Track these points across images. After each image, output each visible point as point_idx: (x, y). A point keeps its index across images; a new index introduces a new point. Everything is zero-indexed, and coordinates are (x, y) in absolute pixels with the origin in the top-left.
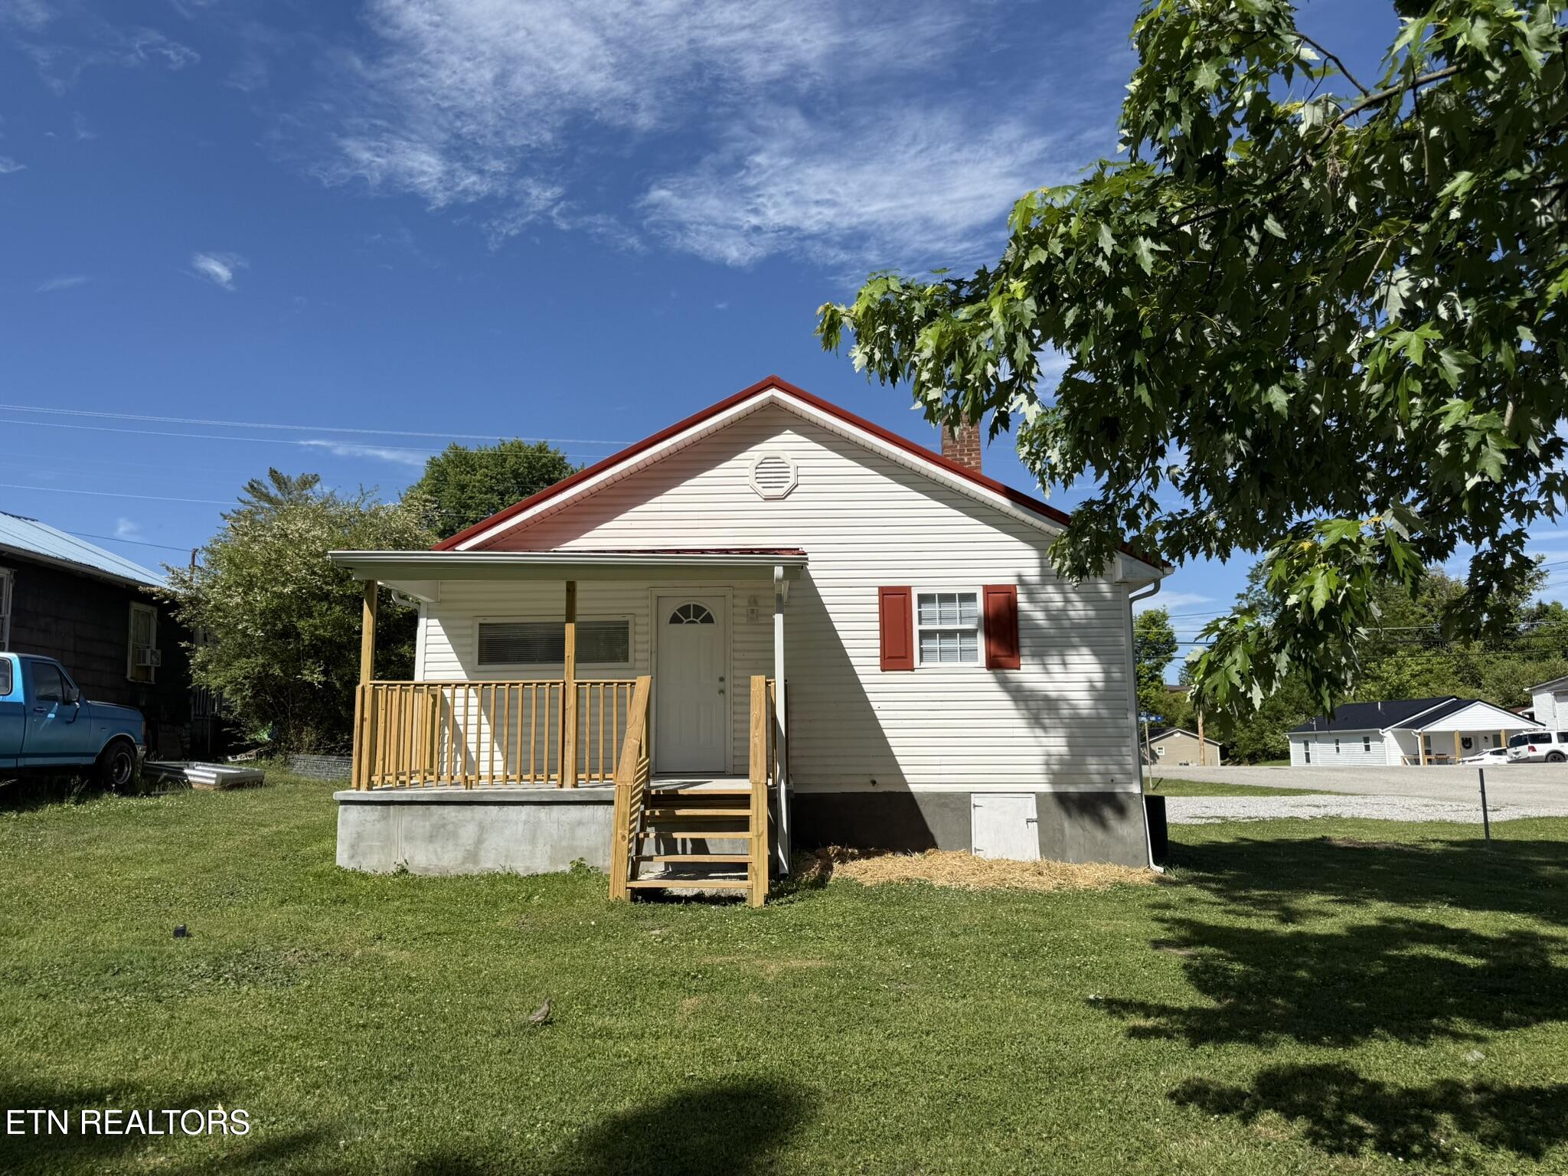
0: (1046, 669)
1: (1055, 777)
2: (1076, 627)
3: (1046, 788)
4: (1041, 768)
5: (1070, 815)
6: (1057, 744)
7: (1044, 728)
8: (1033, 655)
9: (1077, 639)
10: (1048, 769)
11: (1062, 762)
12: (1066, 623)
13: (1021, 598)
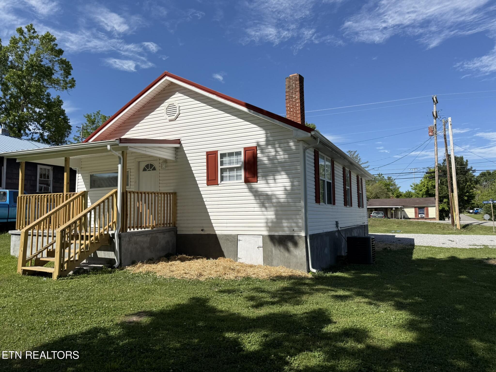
0: (267, 182)
1: (270, 229)
2: (280, 163)
3: (266, 233)
4: (264, 225)
5: (275, 245)
6: (271, 215)
7: (266, 207)
8: (263, 176)
9: (280, 168)
10: (267, 225)
11: (272, 222)
12: (276, 161)
13: (258, 152)
